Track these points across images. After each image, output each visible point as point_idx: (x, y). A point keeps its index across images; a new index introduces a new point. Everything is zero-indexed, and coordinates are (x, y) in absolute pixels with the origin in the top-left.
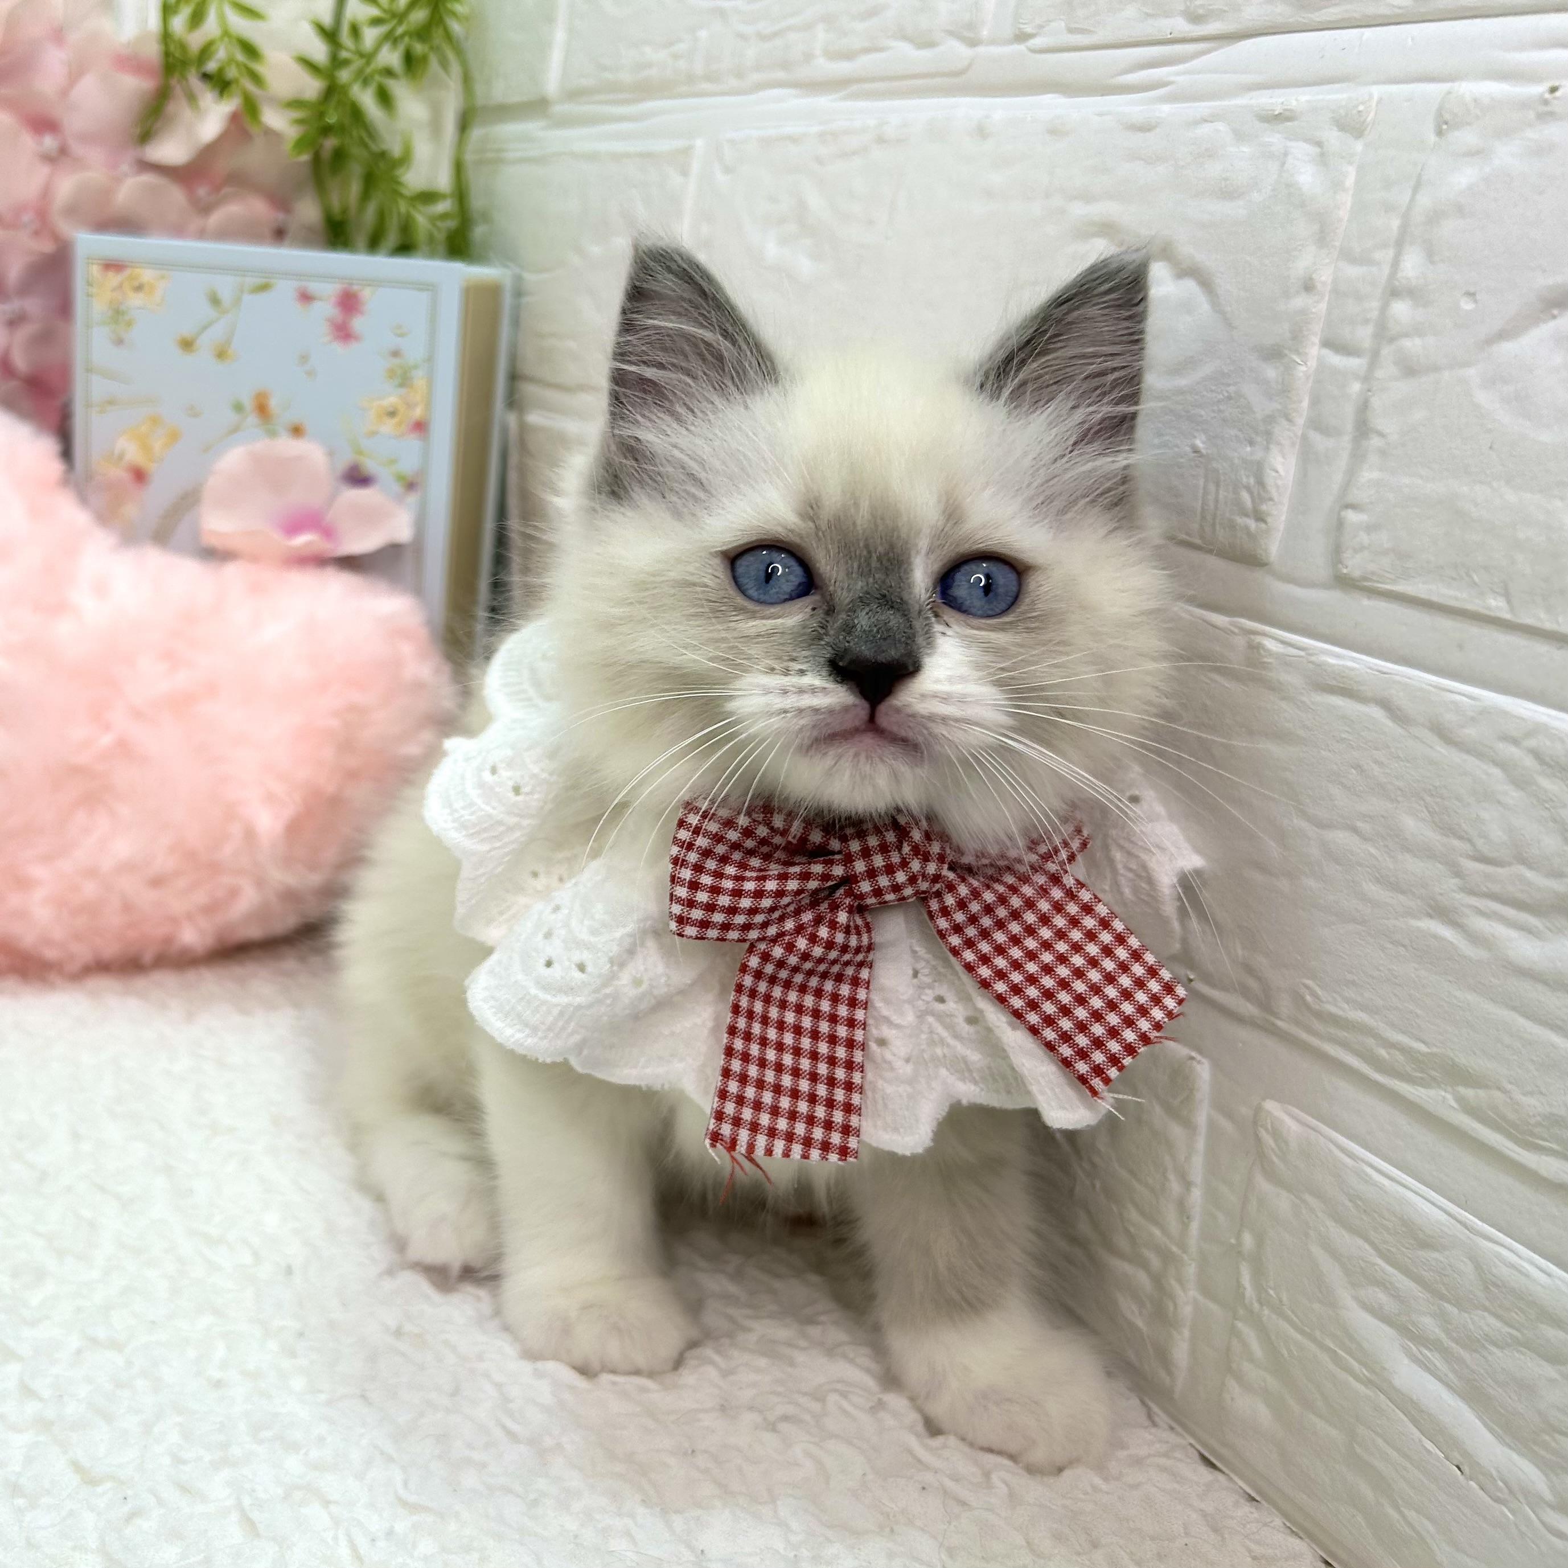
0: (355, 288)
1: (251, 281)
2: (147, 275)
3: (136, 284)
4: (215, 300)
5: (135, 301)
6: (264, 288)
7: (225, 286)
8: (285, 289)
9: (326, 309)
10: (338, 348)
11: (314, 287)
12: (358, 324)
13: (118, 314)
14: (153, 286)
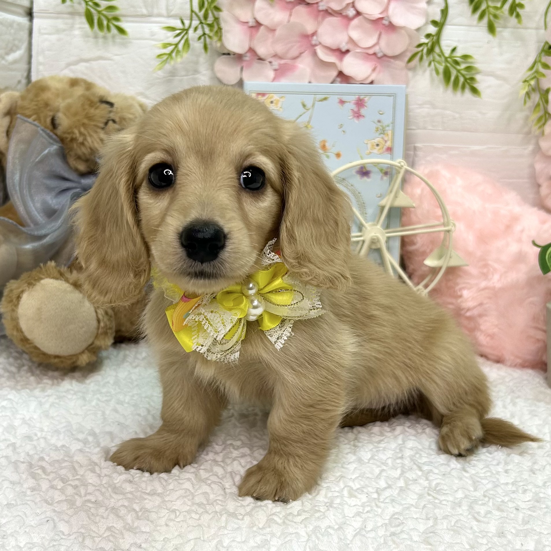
0: (362, 97)
1: (319, 97)
2: (276, 97)
3: (271, 100)
4: (304, 106)
5: (270, 107)
6: (325, 99)
7: (309, 100)
8: (334, 100)
9: (351, 106)
10: (356, 121)
11: (344, 98)
12: (363, 111)
14: (278, 101)
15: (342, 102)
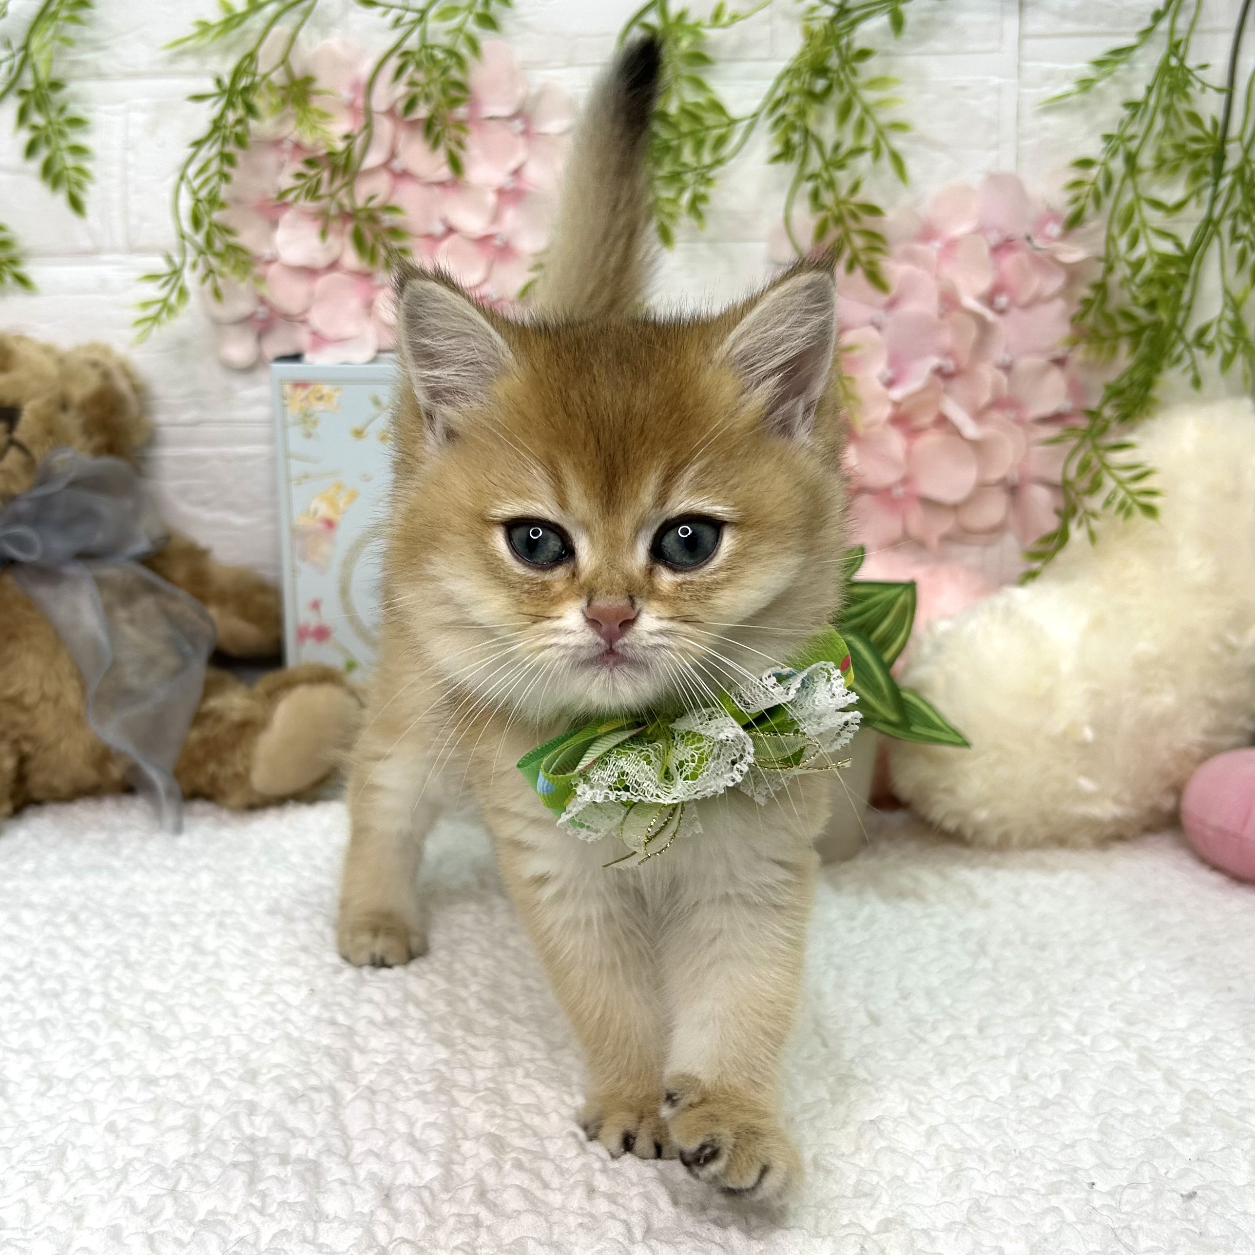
2: (326, 389)
3: (318, 395)
4: (376, 402)
5: (318, 407)
7: (384, 392)
13: (306, 417)
14: (330, 397)
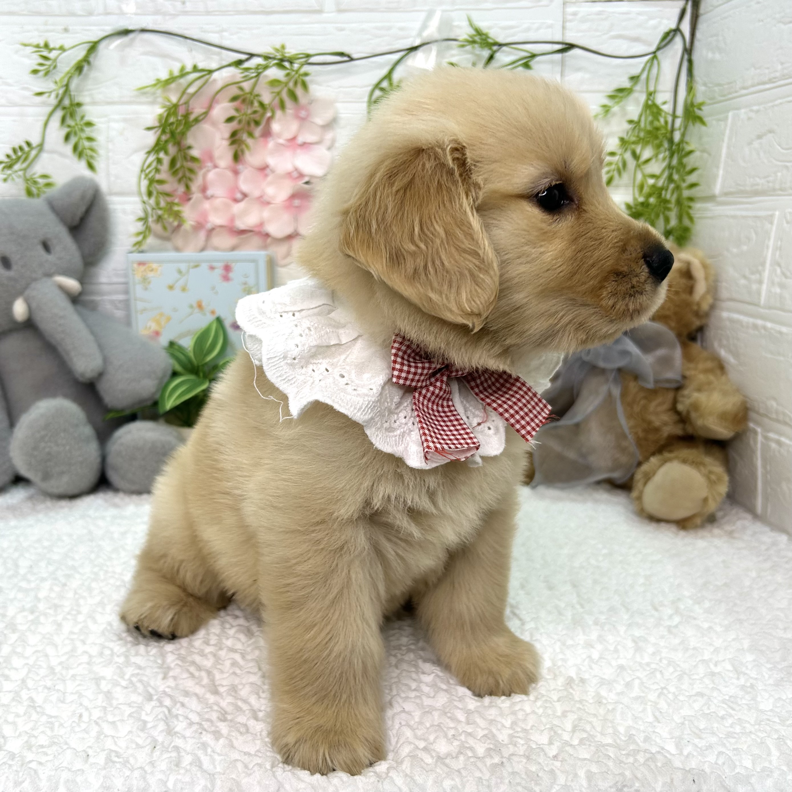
0: (229, 264)
1: (192, 264)
2: (155, 266)
3: (150, 269)
4: (180, 272)
5: (150, 275)
6: (196, 266)
7: (183, 267)
8: (204, 266)
9: (219, 271)
10: (225, 284)
11: (215, 264)
12: (231, 275)
13: (145, 280)
14: (156, 270)
15: (212, 268)
